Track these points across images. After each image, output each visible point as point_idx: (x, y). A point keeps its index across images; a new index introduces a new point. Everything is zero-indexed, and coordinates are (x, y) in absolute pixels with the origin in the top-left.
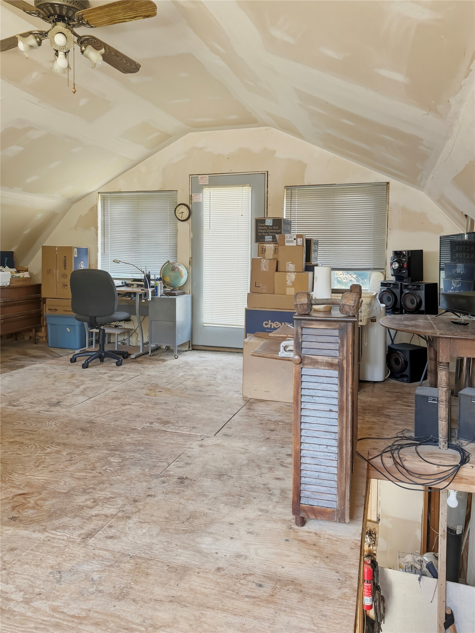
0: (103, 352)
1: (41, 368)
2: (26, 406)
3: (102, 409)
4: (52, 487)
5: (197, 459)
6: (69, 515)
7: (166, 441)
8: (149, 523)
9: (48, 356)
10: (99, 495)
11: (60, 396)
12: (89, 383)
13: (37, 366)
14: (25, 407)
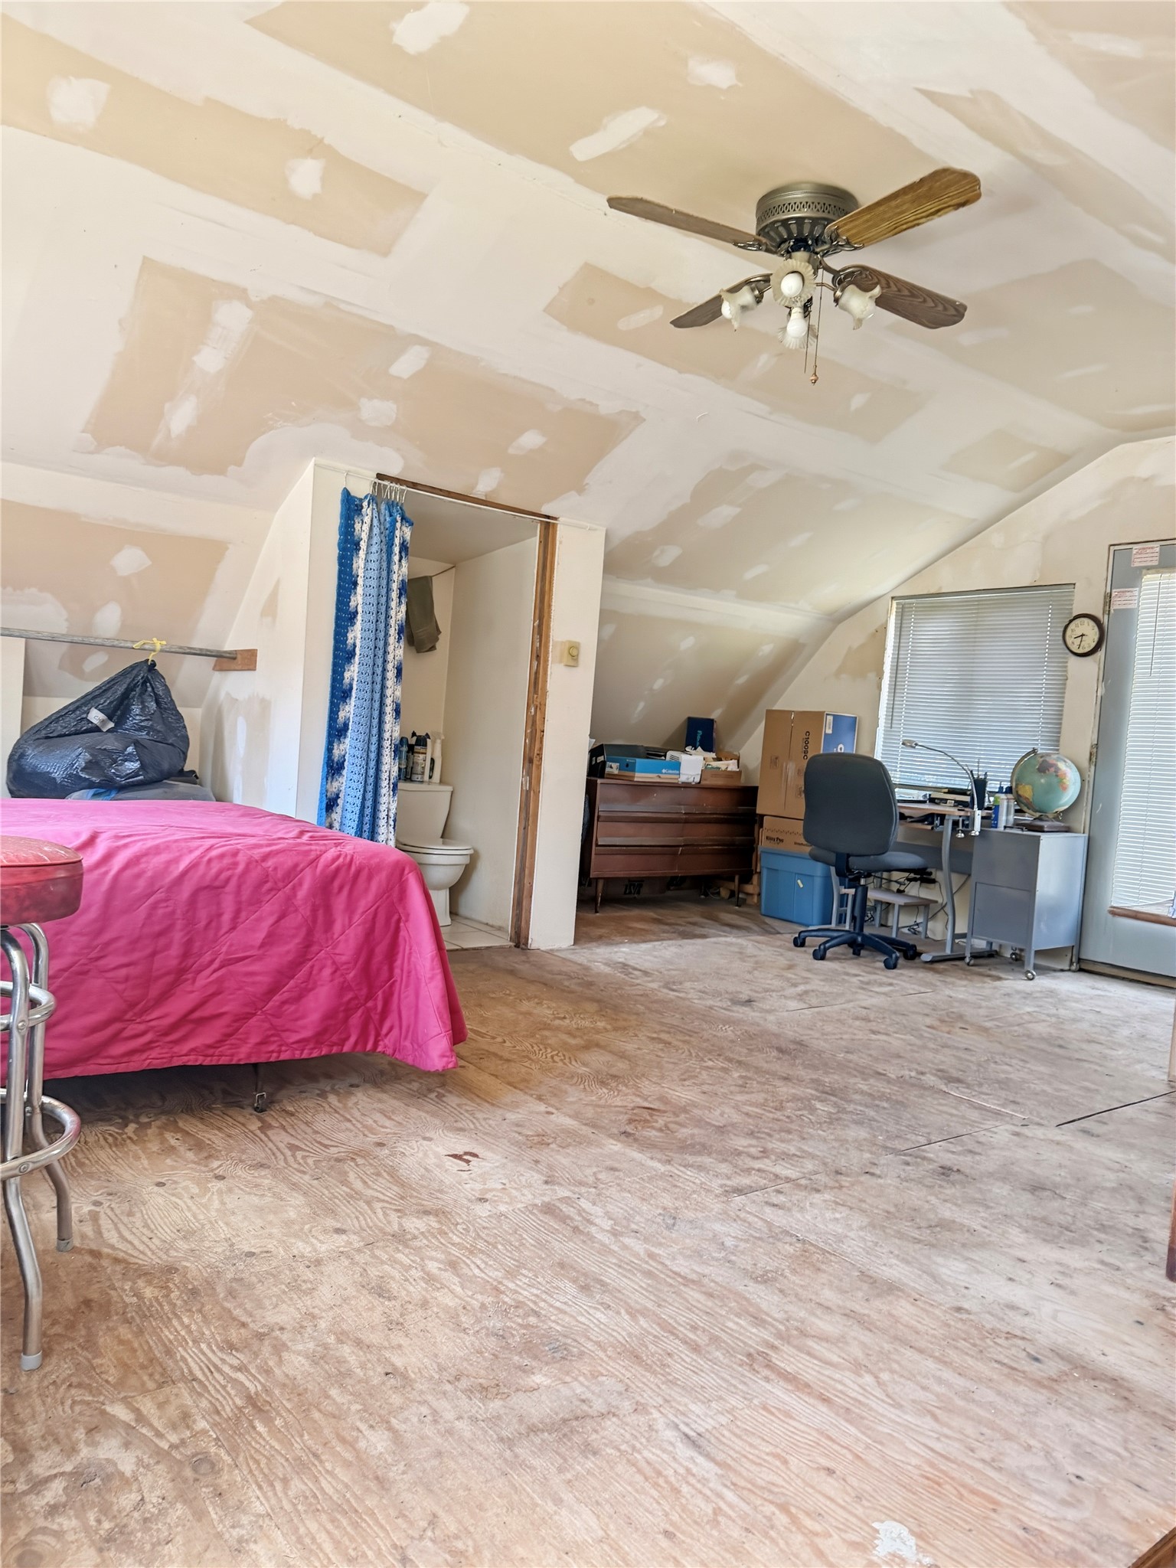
0: (858, 934)
1: (737, 944)
2: (692, 995)
3: (829, 1028)
4: (696, 1111)
5: (996, 1152)
6: (714, 1155)
7: (941, 1108)
8: (851, 1208)
9: (756, 928)
10: (774, 1145)
11: (756, 992)
12: (816, 984)
13: (731, 939)
14: (689, 996)
